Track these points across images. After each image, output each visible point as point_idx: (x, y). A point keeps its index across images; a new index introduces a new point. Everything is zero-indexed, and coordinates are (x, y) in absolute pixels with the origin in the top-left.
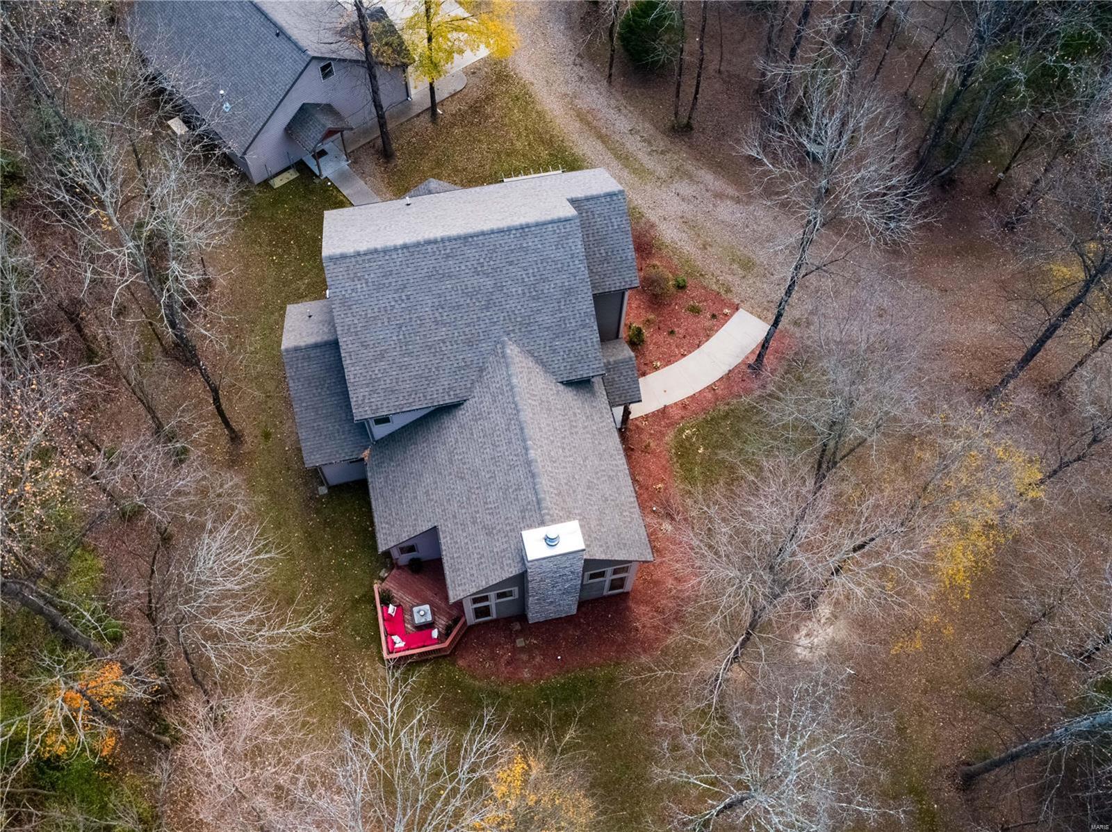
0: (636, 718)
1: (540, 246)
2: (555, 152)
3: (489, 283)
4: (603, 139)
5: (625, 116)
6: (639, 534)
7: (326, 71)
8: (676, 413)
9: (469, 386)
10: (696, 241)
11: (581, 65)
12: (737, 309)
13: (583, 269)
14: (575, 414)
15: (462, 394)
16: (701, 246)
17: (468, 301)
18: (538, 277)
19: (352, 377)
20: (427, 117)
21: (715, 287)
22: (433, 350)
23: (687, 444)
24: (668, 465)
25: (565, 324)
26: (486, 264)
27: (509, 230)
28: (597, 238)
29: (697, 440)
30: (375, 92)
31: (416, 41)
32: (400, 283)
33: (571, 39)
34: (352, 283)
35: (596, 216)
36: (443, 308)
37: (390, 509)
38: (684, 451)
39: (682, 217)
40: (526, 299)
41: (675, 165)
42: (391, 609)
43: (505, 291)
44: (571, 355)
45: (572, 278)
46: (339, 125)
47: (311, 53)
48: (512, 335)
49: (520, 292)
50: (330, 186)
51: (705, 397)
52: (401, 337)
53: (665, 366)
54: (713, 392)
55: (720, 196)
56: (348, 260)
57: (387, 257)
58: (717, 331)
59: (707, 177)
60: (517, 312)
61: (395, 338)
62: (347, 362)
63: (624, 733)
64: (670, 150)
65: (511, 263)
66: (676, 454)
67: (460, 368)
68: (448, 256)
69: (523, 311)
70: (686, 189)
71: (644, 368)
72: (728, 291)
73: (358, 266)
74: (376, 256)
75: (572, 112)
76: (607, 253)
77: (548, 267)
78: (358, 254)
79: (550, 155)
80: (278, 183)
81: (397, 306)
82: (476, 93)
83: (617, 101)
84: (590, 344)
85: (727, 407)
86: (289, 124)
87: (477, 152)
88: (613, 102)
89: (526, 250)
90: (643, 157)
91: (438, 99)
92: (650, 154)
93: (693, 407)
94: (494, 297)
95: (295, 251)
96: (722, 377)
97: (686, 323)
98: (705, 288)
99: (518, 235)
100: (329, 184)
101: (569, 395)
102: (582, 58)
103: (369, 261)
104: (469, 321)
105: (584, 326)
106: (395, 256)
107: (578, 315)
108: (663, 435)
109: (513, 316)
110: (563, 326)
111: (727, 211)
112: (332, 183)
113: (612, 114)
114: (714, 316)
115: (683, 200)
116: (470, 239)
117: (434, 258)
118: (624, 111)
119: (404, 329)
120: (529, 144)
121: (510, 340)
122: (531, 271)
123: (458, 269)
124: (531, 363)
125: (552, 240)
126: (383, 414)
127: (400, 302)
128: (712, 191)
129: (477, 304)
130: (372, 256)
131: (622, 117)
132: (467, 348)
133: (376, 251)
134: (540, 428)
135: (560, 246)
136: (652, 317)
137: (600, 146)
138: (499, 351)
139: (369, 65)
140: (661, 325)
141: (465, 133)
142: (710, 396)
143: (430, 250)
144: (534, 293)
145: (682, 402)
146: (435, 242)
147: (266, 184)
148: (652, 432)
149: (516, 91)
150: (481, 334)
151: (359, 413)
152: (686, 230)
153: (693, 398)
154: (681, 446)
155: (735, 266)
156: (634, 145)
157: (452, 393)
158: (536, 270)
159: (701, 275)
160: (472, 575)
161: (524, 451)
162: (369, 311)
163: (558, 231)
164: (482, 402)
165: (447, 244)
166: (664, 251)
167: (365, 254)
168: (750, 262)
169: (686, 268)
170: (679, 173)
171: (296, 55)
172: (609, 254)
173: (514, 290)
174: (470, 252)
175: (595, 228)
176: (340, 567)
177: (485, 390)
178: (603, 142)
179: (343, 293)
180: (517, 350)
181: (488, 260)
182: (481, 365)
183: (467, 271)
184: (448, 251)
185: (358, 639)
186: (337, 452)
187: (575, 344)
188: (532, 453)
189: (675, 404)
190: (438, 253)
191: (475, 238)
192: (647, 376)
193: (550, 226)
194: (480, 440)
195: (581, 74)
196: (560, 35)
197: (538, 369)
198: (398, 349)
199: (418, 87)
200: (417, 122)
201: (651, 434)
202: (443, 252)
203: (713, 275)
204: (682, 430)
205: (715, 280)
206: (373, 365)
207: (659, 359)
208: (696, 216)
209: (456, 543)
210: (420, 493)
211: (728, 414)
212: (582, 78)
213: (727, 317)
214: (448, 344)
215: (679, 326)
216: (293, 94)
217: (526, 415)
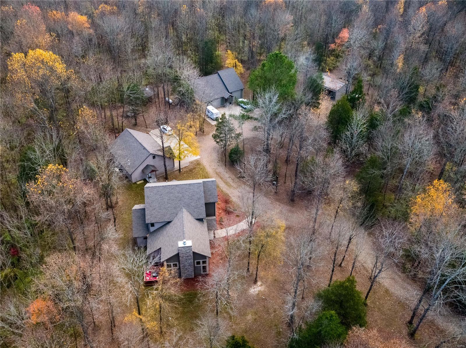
1: (193, 188)
3: (181, 195)
4: (222, 178)
5: (228, 174)
6: (209, 251)
7: (154, 157)
8: (228, 238)
11: (219, 162)
12: (249, 216)
13: (203, 194)
14: (197, 226)
15: (172, 219)
17: (176, 199)
18: (192, 195)
20: (178, 171)
21: (244, 211)
22: (166, 209)
27: (187, 184)
30: (165, 162)
31: (176, 153)
32: (161, 194)
34: (150, 193)
35: (209, 185)
36: (170, 200)
37: (151, 246)
40: (189, 199)
41: (239, 185)
43: (184, 197)
44: (198, 213)
45: (200, 196)
46: (155, 169)
47: (151, 153)
48: (185, 207)
54: (239, 234)
56: (150, 188)
57: (159, 188)
58: (243, 221)
61: (158, 205)
62: (146, 212)
64: (238, 182)
65: (186, 191)
67: (172, 214)
69: (188, 202)
70: (241, 190)
72: (247, 212)
73: (152, 189)
75: (215, 172)
76: (211, 194)
78: (152, 187)
80: (138, 183)
82: (192, 167)
84: (203, 211)
86: (143, 169)
88: (226, 171)
89: (190, 189)
90: (231, 183)
91: (181, 168)
92: (233, 182)
94: (182, 198)
95: (140, 198)
96: (242, 231)
97: (235, 218)
98: (241, 211)
99: (189, 186)
101: (197, 222)
104: (175, 203)
105: (202, 207)
106: (161, 188)
109: (185, 203)
113: (225, 173)
114: (242, 218)
115: (239, 192)
119: (160, 204)
123: (174, 192)
124: (188, 214)
125: (196, 187)
126: (153, 223)
127: (160, 198)
128: (247, 191)
129: (178, 200)
132: (174, 209)
133: (156, 186)
134: (188, 226)
135: (198, 189)
137: (220, 180)
138: (181, 210)
139: (164, 157)
140: (229, 219)
141: (187, 176)
143: (168, 187)
144: (191, 198)
145: (230, 235)
146: (170, 186)
147: (135, 183)
148: (221, 241)
149: (201, 167)
150: (178, 206)
151: (147, 222)
153: (233, 234)
156: (229, 180)
157: (170, 219)
158: (192, 193)
159: (241, 209)
160: (167, 256)
162: (153, 199)
163: (198, 185)
164: (176, 221)
165: (172, 186)
166: (232, 203)
167: (154, 187)
169: (237, 207)
170: (240, 187)
171: (147, 153)
173: (186, 197)
174: (177, 188)
175: (208, 188)
179: (148, 195)
180: (185, 210)
181: (181, 190)
182: (177, 213)
183: (176, 192)
184: (172, 188)
186: (141, 234)
187: (199, 210)
188: (184, 229)
190: (170, 188)
191: (179, 186)
193: (196, 184)
194: (174, 229)
195: (219, 164)
197: (190, 215)
198: (158, 208)
199: (177, 165)
200: (175, 172)
206: (152, 211)
209: (165, 249)
210: (159, 242)
213: (246, 218)
214: (170, 208)
216: (145, 162)
217: (185, 222)
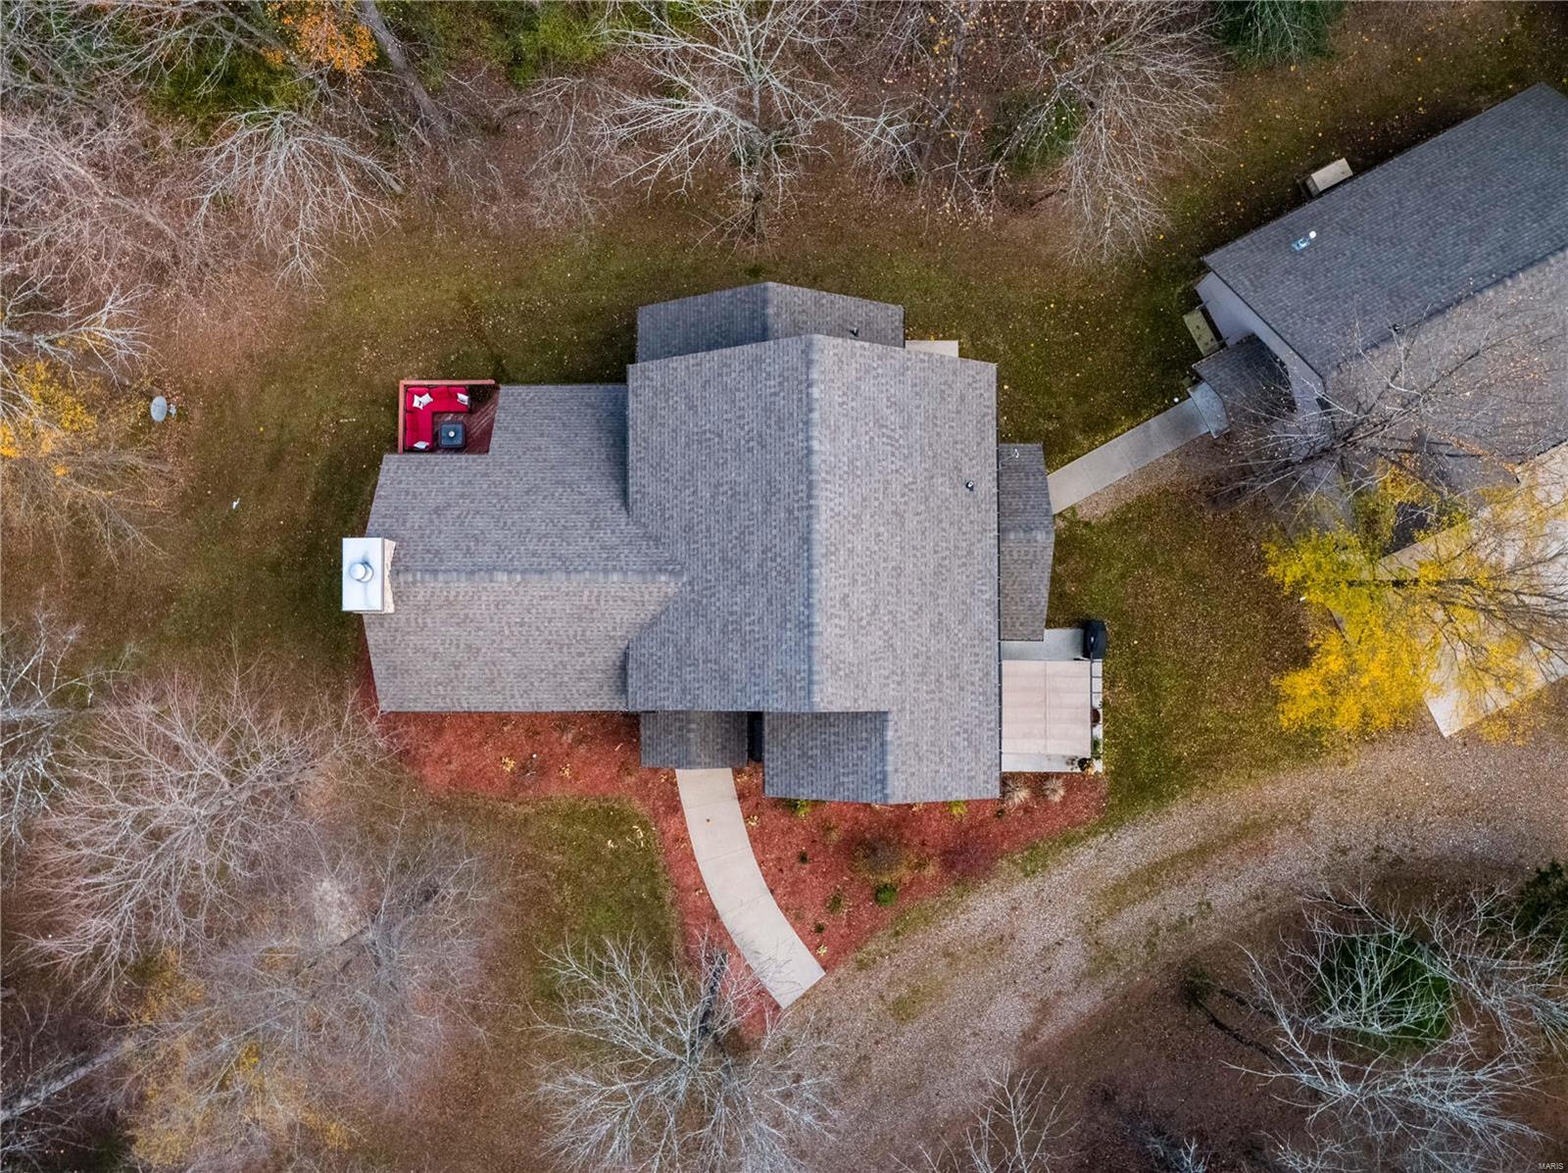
0: (292, 665)
1: (784, 647)
2: (1182, 767)
3: (752, 566)
4: (1200, 854)
5: (1243, 905)
6: (415, 700)
8: (671, 825)
9: (643, 520)
10: (963, 946)
11: (1374, 859)
12: (825, 968)
13: (748, 704)
14: (581, 655)
15: (636, 510)
16: (951, 950)
17: (734, 534)
18: (748, 637)
19: (675, 365)
21: (872, 947)
22: (687, 477)
23: (625, 828)
24: (598, 794)
25: (690, 666)
26: (774, 565)
27: (810, 606)
28: (833, 747)
29: (627, 843)
32: (769, 440)
33: (1444, 856)
34: (777, 374)
35: (860, 752)
36: (732, 496)
37: (547, 404)
38: (615, 821)
39: (1013, 938)
40: (726, 616)
41: (1123, 958)
42: (463, 398)
43: (739, 587)
44: (655, 666)
45: (740, 686)
48: (689, 588)
49: (735, 608)
50: (1171, 400)
51: (689, 874)
52: (708, 435)
53: (748, 832)
54: (694, 887)
55: (1045, 1009)
56: (804, 370)
57: (800, 425)
58: (794, 926)
59: (1084, 1003)
60: (713, 599)
61: (708, 427)
62: (691, 359)
63: (279, 648)
64: (1154, 959)
65: (769, 601)
66: (612, 809)
67: (663, 511)
68: (790, 512)
69: (713, 609)
70: (1071, 959)
71: (752, 802)
72: (862, 966)
73: (796, 383)
74: (804, 409)
75: (1266, 815)
76: (811, 757)
77: (757, 654)
78: (809, 385)
79: (1179, 759)
80: (1193, 321)
81: (742, 434)
83: (1279, 900)
84: (662, 695)
85: (668, 901)
86: (1260, 341)
87: (1207, 642)
88: (1277, 891)
89: (782, 626)
90: (1149, 908)
92: (1151, 922)
93: (676, 853)
94: (734, 570)
96: (714, 908)
97: (816, 888)
98: (873, 931)
99: (802, 618)
100: (1176, 400)
101: (608, 655)
102: (1391, 865)
103: (800, 400)
104: (712, 531)
105: (683, 691)
106: (800, 438)
107: (697, 685)
108: (643, 799)
109: (708, 593)
110: (688, 662)
111: (1009, 1014)
112: (1176, 404)
113: (1250, 882)
114: (820, 929)
115: (1046, 949)
116: (805, 547)
117: (791, 491)
118: (1253, 905)
119: (716, 440)
120: (1207, 729)
121: (684, 584)
122: (757, 629)
123: (774, 524)
124: (652, 607)
125: (788, 667)
126: (631, 402)
127: (747, 438)
128: (1055, 1002)
129: (730, 545)
130: (805, 403)
131: (1240, 898)
132: (683, 524)
133: (810, 410)
134: (546, 598)
135: (780, 676)
136: (834, 836)
137: (1181, 844)
138: (671, 567)
140: (819, 847)
141: (1251, 631)
142: (689, 882)
143: (801, 487)
144: (730, 628)
145: (686, 840)
148: (650, 785)
150: (696, 546)
152: (987, 936)
153: (690, 857)
154: (622, 819)
155: (904, 990)
156: (1175, 902)
157: (639, 496)
158: (757, 636)
159: (897, 933)
160: (400, 482)
161: (510, 568)
162: (742, 395)
163: (798, 677)
164: (613, 532)
165: (805, 513)
166: (951, 890)
167: (808, 395)
168: (908, 1016)
169: (914, 915)
170: (1103, 959)
172: (810, 761)
173: (738, 600)
174: (791, 545)
175: (845, 747)
176: (546, 345)
177: (627, 540)
178: (1190, 853)
179: (768, 361)
180: (669, 592)
181: (778, 568)
182: (663, 540)
183: (769, 537)
184: (796, 513)
185: (453, 358)
186: (648, 349)
187: (666, 674)
189: (686, 830)
190: (796, 498)
191: (806, 554)
192: (737, 802)
193: (806, 667)
194: (563, 521)
195: (1351, 853)
196: (1455, 838)
197: (644, 616)
198: (696, 430)
201: (646, 783)
202: (796, 505)
203: (895, 951)
204: (645, 826)
205: (884, 950)
206: (683, 395)
207: (763, 827)
208: (1010, 958)
209: (451, 472)
210: (543, 441)
211: (658, 898)
212: (1344, 852)
213: (814, 948)
214: (691, 499)
215: (812, 872)
217: (562, 582)
